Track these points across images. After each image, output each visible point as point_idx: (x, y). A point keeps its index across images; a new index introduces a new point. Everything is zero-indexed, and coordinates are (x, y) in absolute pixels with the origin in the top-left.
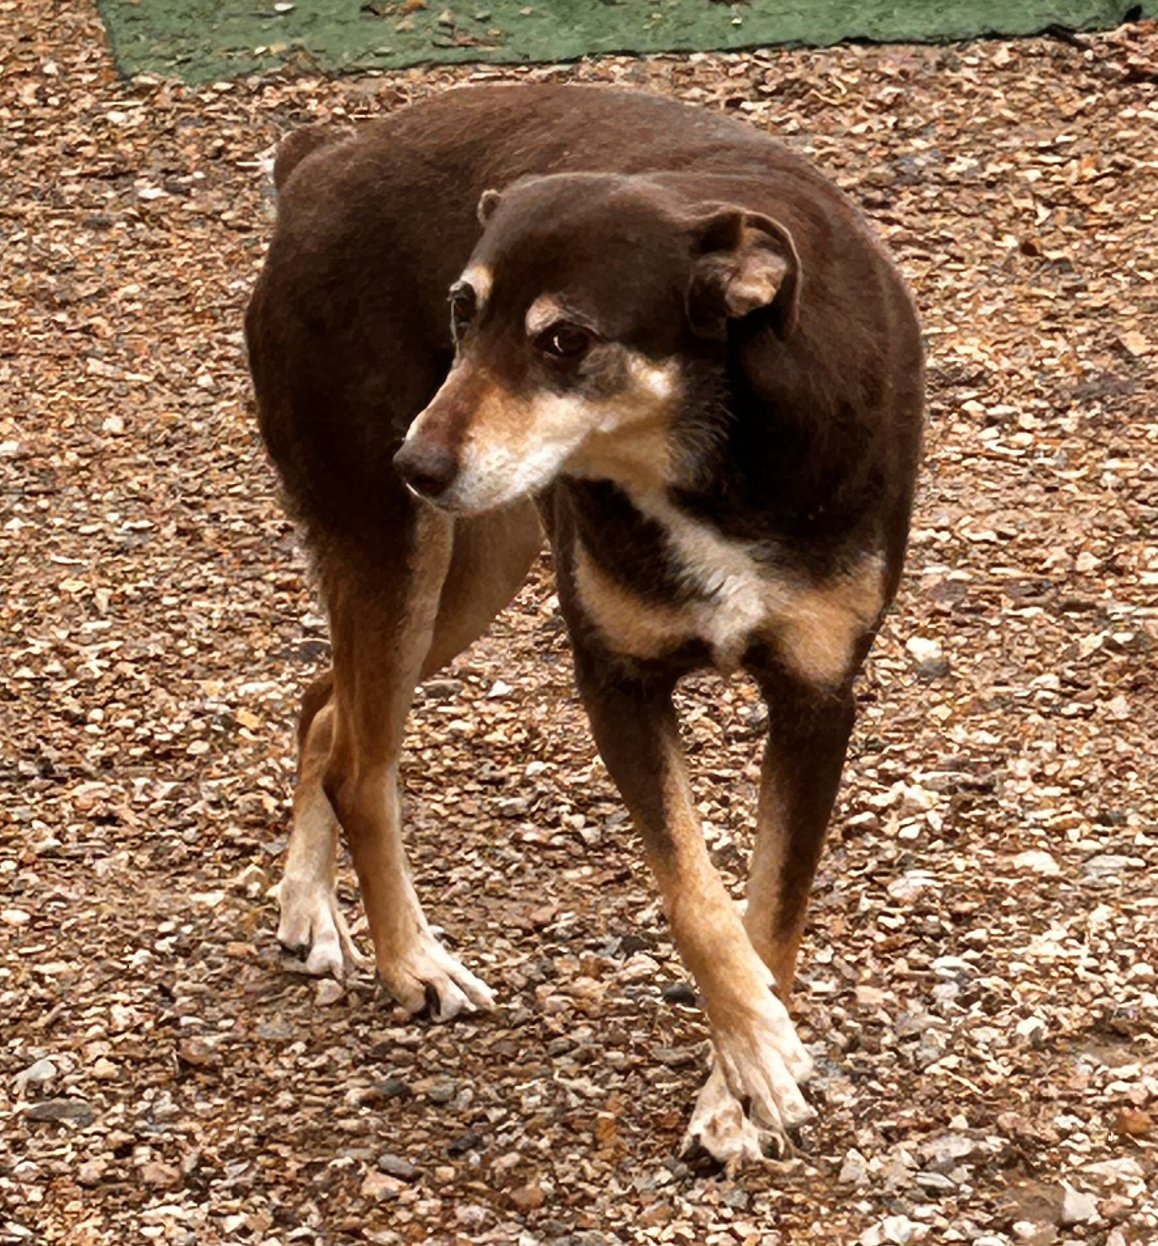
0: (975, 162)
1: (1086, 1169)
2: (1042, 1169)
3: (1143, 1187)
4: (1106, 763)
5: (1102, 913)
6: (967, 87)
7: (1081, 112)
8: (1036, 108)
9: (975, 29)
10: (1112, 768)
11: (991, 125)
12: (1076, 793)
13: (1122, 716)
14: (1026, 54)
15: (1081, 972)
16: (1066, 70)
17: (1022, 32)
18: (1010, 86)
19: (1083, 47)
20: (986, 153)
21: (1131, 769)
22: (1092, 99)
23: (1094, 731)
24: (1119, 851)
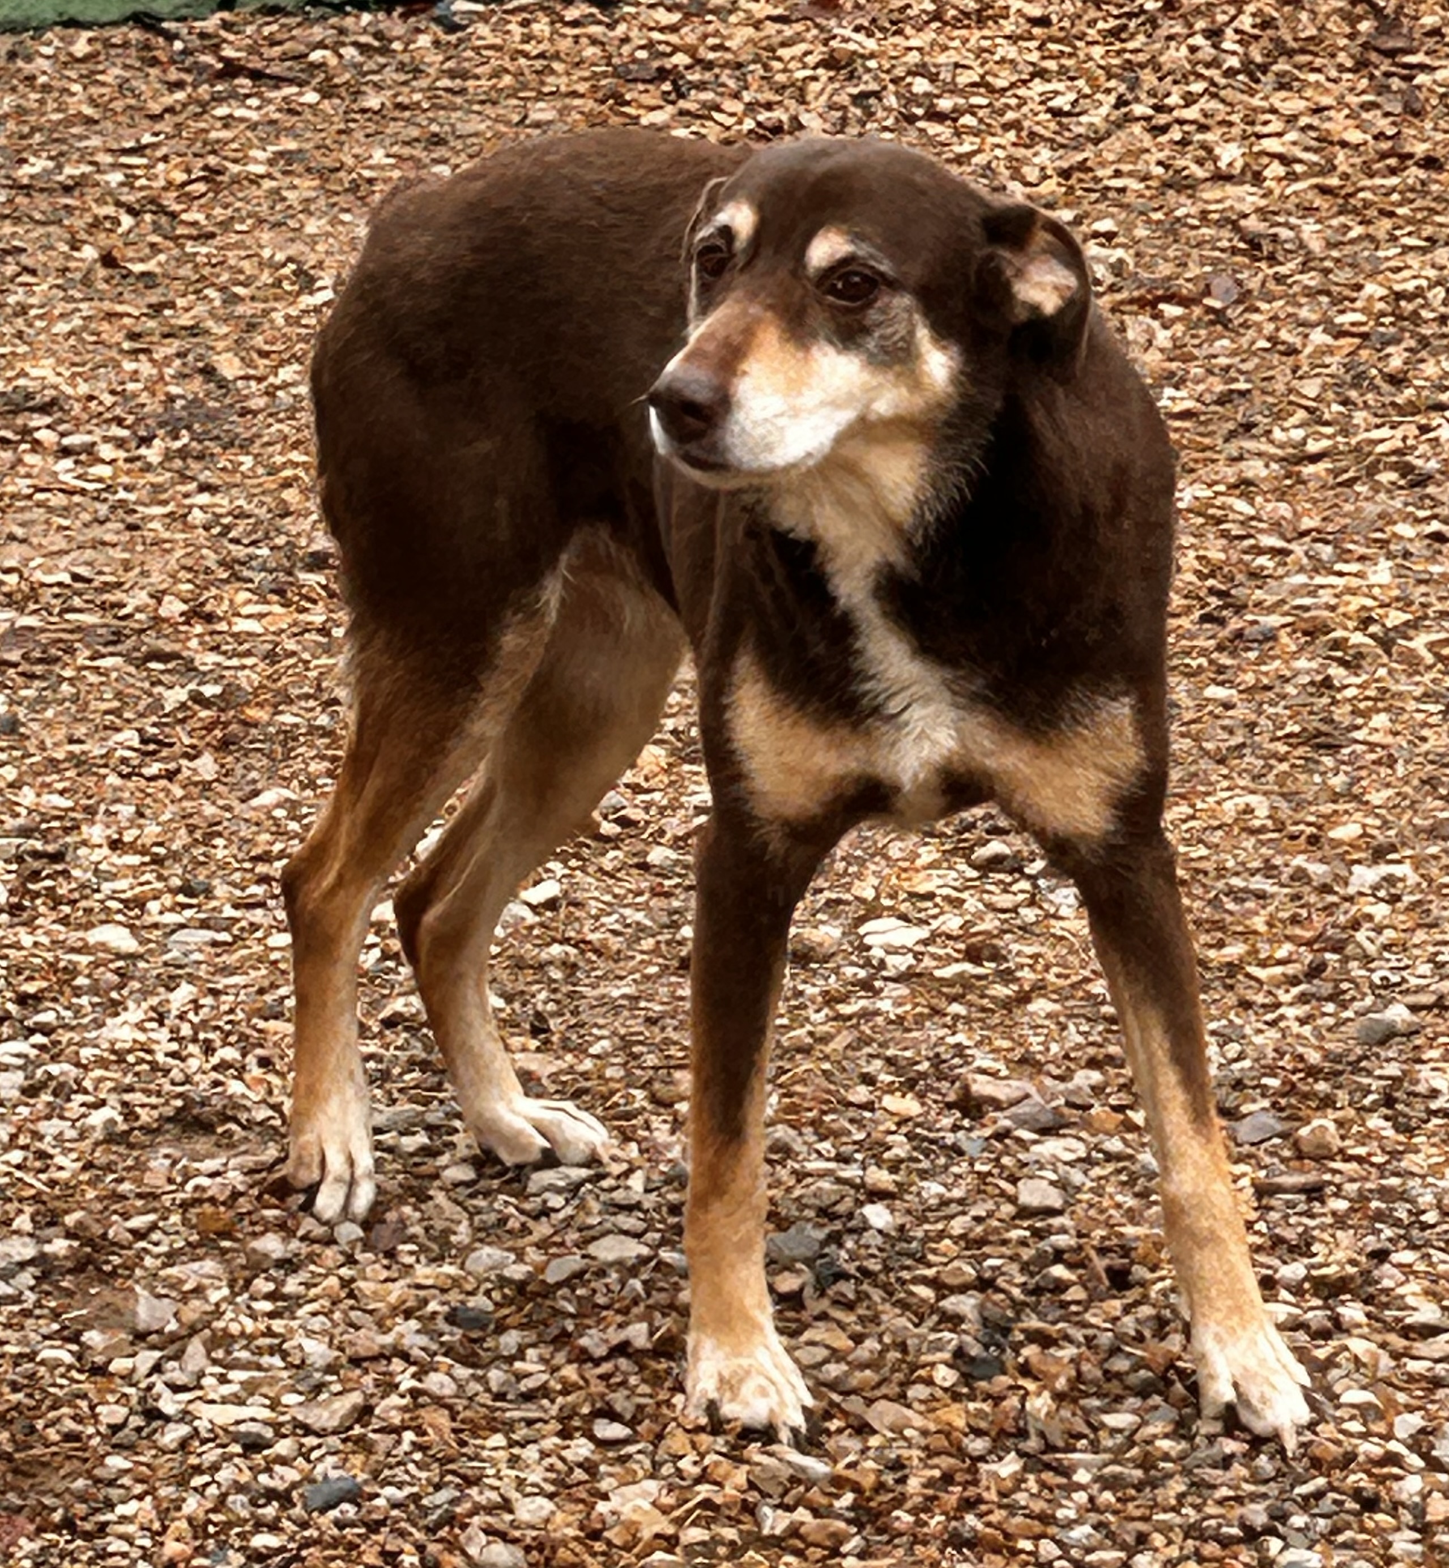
0: (51, 164)
1: (162, 1273)
2: (114, 1274)
3: (226, 1292)
4: (191, 829)
5: (185, 992)
6: (42, 79)
7: (170, 110)
8: (118, 105)
9: (51, 16)
10: (198, 835)
11: (68, 122)
12: (158, 861)
13: (209, 778)
14: (107, 44)
15: (160, 1058)
16: (154, 62)
17: (105, 18)
18: (89, 79)
19: (171, 37)
20: (62, 154)
21: (220, 835)
22: (180, 95)
23: (178, 792)
24: (204, 925)
